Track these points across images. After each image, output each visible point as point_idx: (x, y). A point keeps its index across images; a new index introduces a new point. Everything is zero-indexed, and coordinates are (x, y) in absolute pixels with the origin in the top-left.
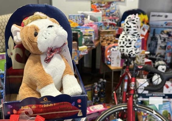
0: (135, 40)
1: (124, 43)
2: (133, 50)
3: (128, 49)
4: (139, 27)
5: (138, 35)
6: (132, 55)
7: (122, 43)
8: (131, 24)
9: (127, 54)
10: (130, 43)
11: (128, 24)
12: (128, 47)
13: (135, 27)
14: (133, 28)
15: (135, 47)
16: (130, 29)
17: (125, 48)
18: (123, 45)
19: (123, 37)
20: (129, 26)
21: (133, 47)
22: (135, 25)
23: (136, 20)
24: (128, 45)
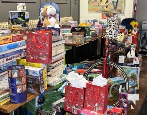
0: (114, 31)
1: (108, 32)
2: (113, 37)
3: (111, 36)
4: (116, 24)
5: (116, 28)
6: (113, 39)
7: (107, 33)
8: (111, 22)
9: (110, 38)
10: (112, 33)
11: (110, 22)
12: (110, 35)
13: (114, 24)
14: (112, 24)
15: (114, 34)
16: (111, 25)
17: (109, 36)
18: (108, 34)
19: (108, 29)
20: (110, 23)
21: (113, 35)
22: (114, 23)
23: (114, 20)
24: (111, 34)
